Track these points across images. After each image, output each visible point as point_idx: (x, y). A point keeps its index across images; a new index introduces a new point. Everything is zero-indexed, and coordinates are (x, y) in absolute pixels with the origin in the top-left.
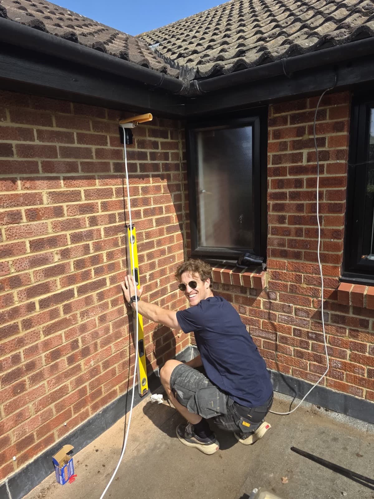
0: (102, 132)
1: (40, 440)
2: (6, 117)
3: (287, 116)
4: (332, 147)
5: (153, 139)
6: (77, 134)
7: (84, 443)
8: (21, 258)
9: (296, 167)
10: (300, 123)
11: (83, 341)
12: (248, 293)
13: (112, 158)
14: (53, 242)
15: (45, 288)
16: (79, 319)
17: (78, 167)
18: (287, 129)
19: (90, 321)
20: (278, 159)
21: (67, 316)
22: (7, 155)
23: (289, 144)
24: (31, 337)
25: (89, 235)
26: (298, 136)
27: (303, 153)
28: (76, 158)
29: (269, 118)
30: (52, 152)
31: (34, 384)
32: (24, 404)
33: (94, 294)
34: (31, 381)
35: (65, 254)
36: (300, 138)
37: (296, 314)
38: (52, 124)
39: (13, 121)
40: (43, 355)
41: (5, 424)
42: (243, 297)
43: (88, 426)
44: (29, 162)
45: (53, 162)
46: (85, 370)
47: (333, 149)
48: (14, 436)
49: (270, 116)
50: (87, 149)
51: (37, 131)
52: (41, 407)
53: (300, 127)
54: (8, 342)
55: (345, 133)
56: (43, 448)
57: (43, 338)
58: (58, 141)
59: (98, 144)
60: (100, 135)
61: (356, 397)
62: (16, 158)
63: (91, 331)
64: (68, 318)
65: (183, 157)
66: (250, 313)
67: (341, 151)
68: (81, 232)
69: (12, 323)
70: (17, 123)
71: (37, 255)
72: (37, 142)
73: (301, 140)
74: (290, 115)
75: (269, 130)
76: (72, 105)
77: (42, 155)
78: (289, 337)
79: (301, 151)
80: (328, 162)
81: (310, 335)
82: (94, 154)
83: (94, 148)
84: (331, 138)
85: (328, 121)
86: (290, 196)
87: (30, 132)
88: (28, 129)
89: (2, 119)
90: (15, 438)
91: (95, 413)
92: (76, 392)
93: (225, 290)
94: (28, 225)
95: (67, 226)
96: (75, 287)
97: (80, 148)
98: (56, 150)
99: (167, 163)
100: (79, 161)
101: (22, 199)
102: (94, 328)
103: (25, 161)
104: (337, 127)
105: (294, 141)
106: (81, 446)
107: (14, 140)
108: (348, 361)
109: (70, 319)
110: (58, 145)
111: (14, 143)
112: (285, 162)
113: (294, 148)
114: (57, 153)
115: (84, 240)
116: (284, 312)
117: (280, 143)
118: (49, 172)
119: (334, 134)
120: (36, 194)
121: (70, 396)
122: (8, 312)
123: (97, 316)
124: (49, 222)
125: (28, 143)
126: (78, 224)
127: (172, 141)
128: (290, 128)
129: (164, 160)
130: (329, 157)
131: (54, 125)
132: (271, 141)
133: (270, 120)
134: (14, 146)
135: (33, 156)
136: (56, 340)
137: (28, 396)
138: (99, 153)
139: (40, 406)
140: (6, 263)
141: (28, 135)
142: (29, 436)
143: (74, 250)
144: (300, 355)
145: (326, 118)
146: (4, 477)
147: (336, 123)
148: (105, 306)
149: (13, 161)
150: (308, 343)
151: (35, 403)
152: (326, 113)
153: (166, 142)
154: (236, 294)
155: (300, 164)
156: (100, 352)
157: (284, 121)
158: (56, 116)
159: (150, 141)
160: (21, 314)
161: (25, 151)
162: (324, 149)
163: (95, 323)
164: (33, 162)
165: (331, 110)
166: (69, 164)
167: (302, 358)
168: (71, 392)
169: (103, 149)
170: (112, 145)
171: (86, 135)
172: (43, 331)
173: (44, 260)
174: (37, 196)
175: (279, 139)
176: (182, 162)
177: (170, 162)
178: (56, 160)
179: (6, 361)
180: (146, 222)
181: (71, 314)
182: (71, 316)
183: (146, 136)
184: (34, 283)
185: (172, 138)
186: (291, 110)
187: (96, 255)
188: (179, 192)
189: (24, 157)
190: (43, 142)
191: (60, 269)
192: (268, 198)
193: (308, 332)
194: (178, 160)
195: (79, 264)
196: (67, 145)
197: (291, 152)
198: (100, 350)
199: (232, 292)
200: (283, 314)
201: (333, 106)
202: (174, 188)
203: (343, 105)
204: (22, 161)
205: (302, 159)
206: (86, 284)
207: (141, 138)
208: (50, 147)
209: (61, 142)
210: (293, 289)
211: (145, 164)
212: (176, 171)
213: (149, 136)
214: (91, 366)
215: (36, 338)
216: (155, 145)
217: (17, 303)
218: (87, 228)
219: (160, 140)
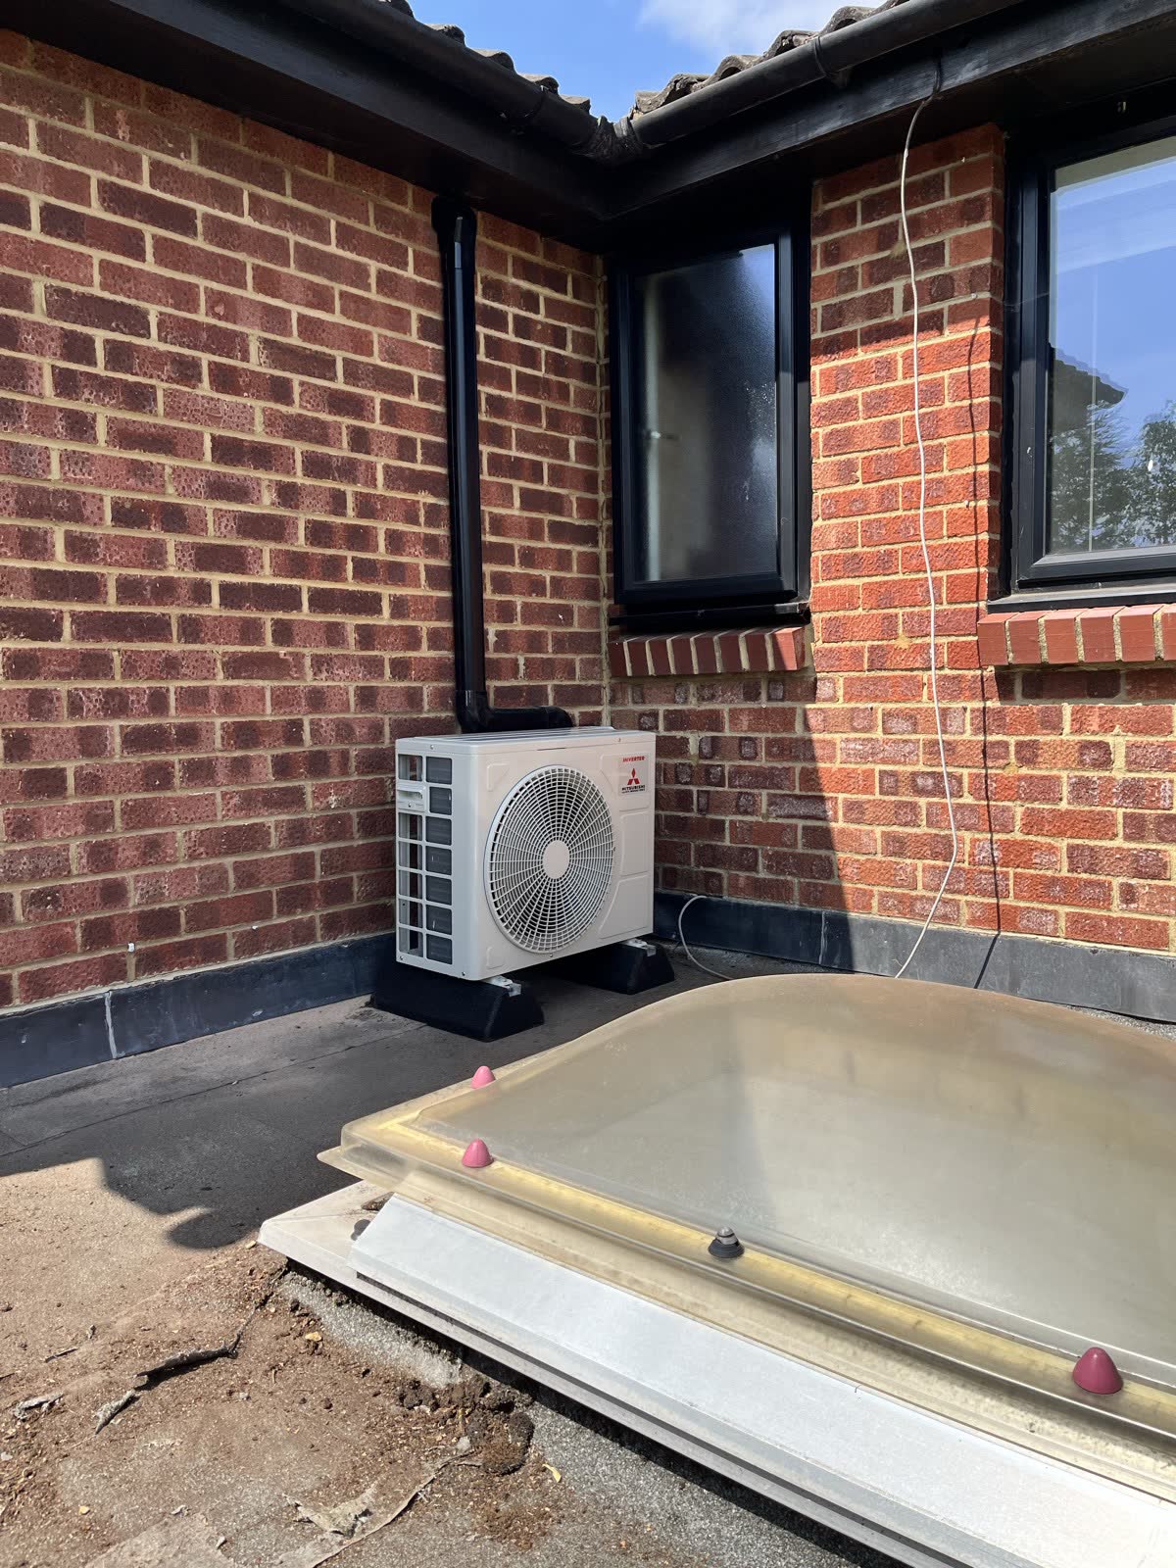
0: (397, 236)
1: (191, 936)
2: (190, 152)
3: (854, 204)
4: (959, 263)
5: (525, 285)
6: (338, 224)
7: (298, 1002)
8: (192, 469)
9: (878, 328)
10: (886, 216)
11: (314, 733)
12: (764, 696)
13: (417, 304)
14: (262, 456)
15: (234, 559)
16: (309, 672)
17: (333, 302)
18: (855, 235)
19: (334, 687)
20: (835, 315)
21: (282, 651)
22: (185, 233)
23: (860, 270)
24: (194, 663)
25: (347, 470)
26: (880, 249)
27: (892, 289)
28: (331, 279)
29: (815, 214)
30: (276, 249)
31: (191, 784)
32: (165, 823)
33: (351, 622)
34: (185, 773)
35: (288, 494)
36: (886, 253)
37: (885, 731)
38: (284, 189)
39: (202, 162)
40: (219, 721)
41: (120, 849)
42: (750, 710)
43: (309, 966)
44: (228, 259)
45: (279, 274)
46: (314, 809)
47: (962, 267)
48: (136, 889)
49: (816, 210)
50: (357, 264)
51: (251, 195)
52: (202, 850)
53: (884, 226)
54: (146, 652)
55: (987, 224)
56: (197, 963)
57: (220, 680)
58: (295, 230)
59: (384, 260)
60: (390, 241)
61: (1041, 938)
62: (199, 242)
63: (335, 716)
64: (282, 656)
65: (606, 351)
66: (769, 753)
67: (979, 268)
68: (330, 456)
69: (157, 610)
70: (210, 168)
71: (225, 475)
72: (247, 220)
73: (887, 258)
74: (862, 200)
75: (815, 246)
76: (331, 157)
77: (256, 252)
78: (869, 801)
79: (888, 285)
80: (952, 302)
81: (920, 781)
82: (373, 281)
83: (374, 266)
84: (957, 241)
85: (949, 200)
86: (865, 405)
87: (237, 194)
88: (232, 188)
89: (182, 155)
90: (138, 896)
91: (331, 943)
92: (286, 857)
93: (703, 699)
94: (212, 399)
95: (299, 428)
96: (305, 585)
97: (341, 258)
98: (288, 249)
99: (560, 355)
100: (338, 287)
101: (205, 335)
102: (342, 711)
103: (219, 255)
104: (969, 213)
105: (871, 264)
106: (290, 1006)
107: (200, 203)
108: (1018, 836)
109: (284, 661)
110: (293, 238)
111: (201, 209)
112: (853, 320)
113: (873, 280)
114: (288, 255)
115: (334, 479)
116: (855, 730)
117: (840, 273)
118: (267, 295)
119: (963, 231)
120: (236, 334)
121: (272, 859)
122: (153, 582)
123: (355, 685)
124: (259, 406)
125: (229, 216)
126: (322, 434)
127: (575, 301)
128: (864, 232)
129: (551, 345)
130: (953, 288)
131: (288, 191)
132: (818, 271)
133: (817, 218)
134: (199, 215)
135: (235, 248)
136: (251, 698)
137: (178, 807)
138: (386, 282)
139: (201, 845)
140: (159, 467)
141: (228, 198)
142: (168, 910)
143: (310, 494)
144: (897, 846)
145: (943, 195)
146: (105, 983)
147: (968, 201)
148: (373, 667)
149: (193, 247)
150: (914, 806)
151: (190, 832)
152: (943, 181)
153: (559, 302)
154: (732, 706)
155: (886, 318)
156: (356, 782)
157: (848, 216)
158: (292, 174)
159: (518, 287)
160: (178, 599)
161: (221, 232)
162: (941, 271)
163: (348, 700)
164: (235, 261)
165: (954, 173)
166: (312, 287)
167: (900, 854)
168: (276, 850)
169: (395, 274)
170: (417, 270)
171: (360, 232)
172: (224, 664)
173: (239, 492)
174: (238, 340)
175: (836, 263)
176: (601, 363)
177: (568, 352)
178: (285, 270)
179: (138, 695)
180: (493, 489)
181: (290, 649)
182: (291, 654)
183: (506, 273)
184: (211, 537)
185: (576, 296)
186: (865, 187)
187: (361, 527)
188: (591, 441)
189: (218, 245)
190: (261, 223)
191: (270, 528)
192: (813, 420)
193: (914, 775)
194: (592, 357)
195: (319, 533)
196: (312, 244)
197: (865, 292)
198: (356, 778)
199: (722, 702)
200: (853, 735)
201: (957, 164)
202: (578, 425)
203: (981, 156)
204: (213, 253)
205: (892, 304)
206: (332, 590)
207: (494, 275)
208: (275, 237)
209: (301, 235)
210: (879, 659)
211: (500, 339)
212: (584, 381)
213: (515, 275)
214: (328, 807)
215: (206, 674)
216: (530, 301)
217: (172, 569)
218: (341, 451)
219: (544, 292)
